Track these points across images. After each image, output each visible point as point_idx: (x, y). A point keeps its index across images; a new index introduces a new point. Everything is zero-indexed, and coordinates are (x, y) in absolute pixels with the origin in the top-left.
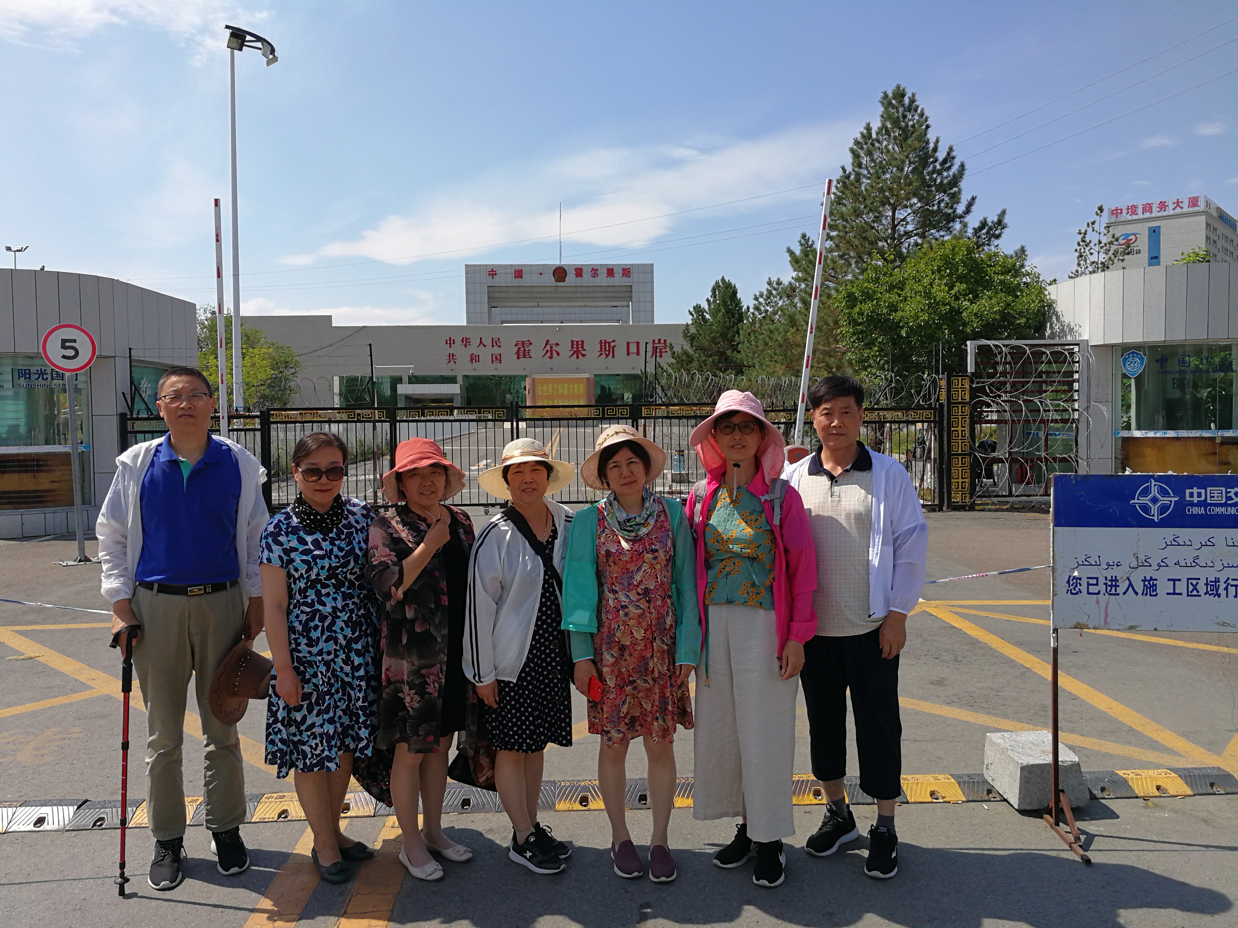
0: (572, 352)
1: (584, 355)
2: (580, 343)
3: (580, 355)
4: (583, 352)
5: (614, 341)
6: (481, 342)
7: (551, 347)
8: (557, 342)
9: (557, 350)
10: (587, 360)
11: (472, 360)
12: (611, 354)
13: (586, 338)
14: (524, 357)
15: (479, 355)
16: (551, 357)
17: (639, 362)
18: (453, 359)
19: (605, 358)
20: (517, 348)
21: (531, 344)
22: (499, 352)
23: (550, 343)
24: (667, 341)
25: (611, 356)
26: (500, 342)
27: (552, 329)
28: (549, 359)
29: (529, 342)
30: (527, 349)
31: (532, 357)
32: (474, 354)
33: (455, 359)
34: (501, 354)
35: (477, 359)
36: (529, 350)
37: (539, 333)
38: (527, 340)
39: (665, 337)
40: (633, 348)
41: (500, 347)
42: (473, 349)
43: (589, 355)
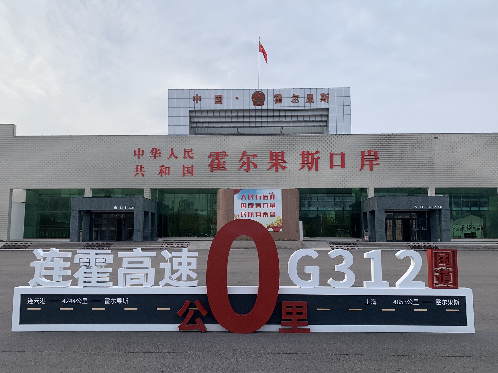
0: (271, 164)
1: (284, 168)
2: (280, 154)
3: (279, 167)
4: (284, 165)
5: (317, 152)
6: (172, 153)
7: (248, 159)
8: (255, 153)
9: (255, 162)
10: (287, 173)
11: (161, 172)
12: (314, 167)
13: (287, 149)
14: (219, 169)
15: (169, 167)
16: (248, 170)
17: (345, 175)
18: (141, 171)
19: (308, 171)
20: (210, 160)
21: (226, 155)
22: (191, 164)
23: (247, 154)
24: (378, 153)
25: (315, 169)
26: (193, 154)
27: (249, 140)
28: (245, 171)
29: (224, 154)
30: (222, 161)
31: (227, 169)
32: (164, 166)
33: (144, 171)
34: (193, 166)
35: (167, 172)
36: (224, 162)
37: (235, 144)
38: (222, 151)
39: (375, 149)
40: (337, 160)
41: (192, 158)
42: (163, 161)
43: (290, 167)
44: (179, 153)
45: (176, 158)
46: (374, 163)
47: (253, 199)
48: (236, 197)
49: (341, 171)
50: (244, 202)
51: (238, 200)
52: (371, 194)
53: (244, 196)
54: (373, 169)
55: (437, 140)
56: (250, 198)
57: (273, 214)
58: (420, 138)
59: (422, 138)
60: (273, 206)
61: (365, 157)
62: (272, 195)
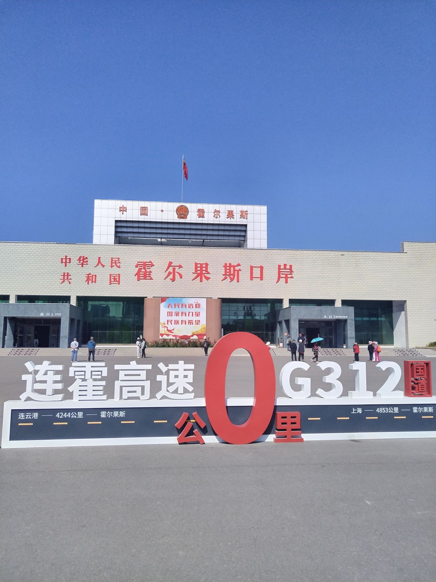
0: (196, 275)
3: (203, 278)
4: (207, 275)
5: (239, 265)
6: (99, 262)
7: (174, 269)
8: (180, 264)
9: (180, 272)
10: (210, 283)
11: (88, 280)
12: (236, 278)
13: (211, 261)
14: (145, 278)
15: (96, 276)
16: (173, 280)
17: (263, 286)
18: (67, 279)
19: (230, 282)
20: (137, 269)
21: (153, 265)
22: (117, 273)
23: (172, 265)
24: (292, 266)
25: (236, 280)
26: (120, 263)
27: (175, 251)
28: (171, 281)
29: (150, 263)
30: (148, 270)
31: (153, 278)
32: (91, 274)
33: (70, 279)
34: (120, 275)
35: (94, 280)
36: (150, 272)
37: (162, 254)
38: (149, 261)
39: (291, 263)
40: (257, 272)
41: (119, 267)
42: (89, 269)
43: (214, 278)
44: (106, 262)
45: (103, 266)
46: (289, 276)
47: (179, 307)
48: (162, 305)
49: (260, 283)
50: (170, 310)
51: (164, 308)
52: (286, 304)
53: (171, 305)
54: (288, 281)
55: (343, 257)
56: (177, 307)
57: (198, 322)
58: (329, 255)
59: (331, 255)
60: (198, 314)
61: (281, 270)
62: (197, 304)
